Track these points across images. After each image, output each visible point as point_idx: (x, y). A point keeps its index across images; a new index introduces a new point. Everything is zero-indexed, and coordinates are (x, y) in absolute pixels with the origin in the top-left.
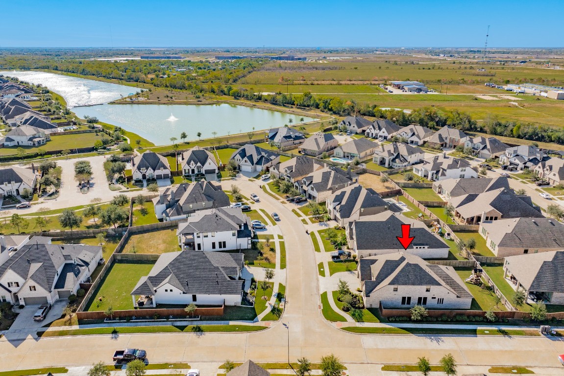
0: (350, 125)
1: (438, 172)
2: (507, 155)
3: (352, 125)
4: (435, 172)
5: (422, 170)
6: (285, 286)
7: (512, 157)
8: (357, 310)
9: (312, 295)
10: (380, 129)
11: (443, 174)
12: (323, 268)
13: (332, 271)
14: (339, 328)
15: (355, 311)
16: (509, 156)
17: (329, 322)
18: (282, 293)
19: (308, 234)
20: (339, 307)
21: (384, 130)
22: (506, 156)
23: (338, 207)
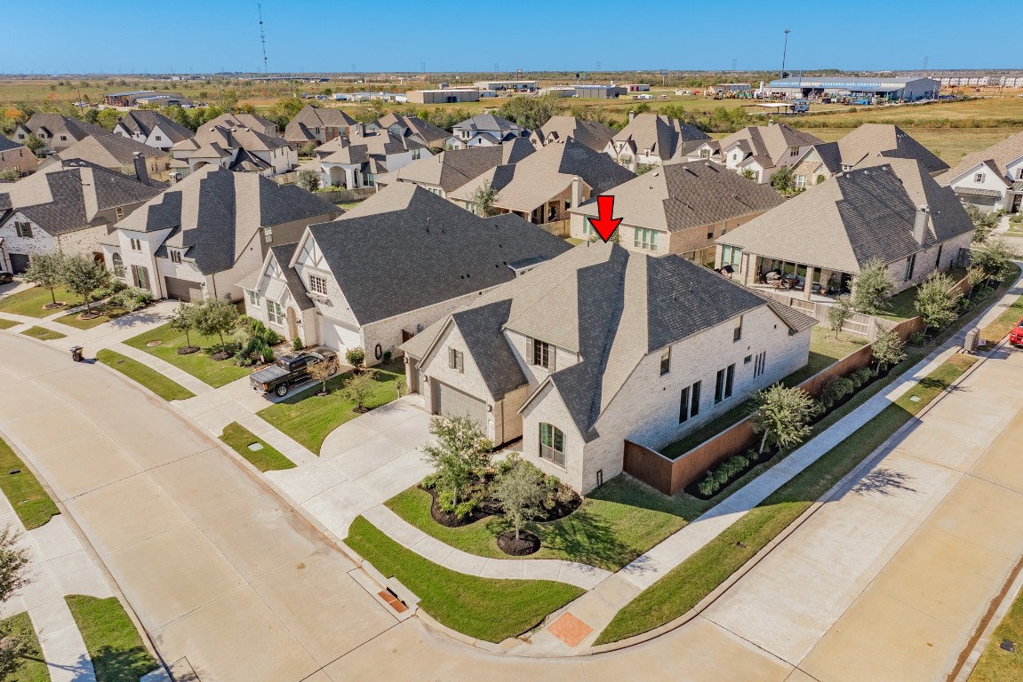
0: (50, 135)
1: (365, 167)
2: (461, 137)
3: (57, 136)
4: (358, 166)
5: (323, 171)
6: (114, 601)
7: (471, 137)
8: (565, 521)
9: (302, 566)
10: (146, 132)
11: (381, 170)
12: (256, 441)
13: (305, 435)
14: (587, 644)
15: (560, 528)
16: (466, 138)
17: (513, 646)
18: (120, 643)
19: (92, 362)
20: (483, 552)
21: (157, 131)
22: (460, 140)
23: (176, 242)
